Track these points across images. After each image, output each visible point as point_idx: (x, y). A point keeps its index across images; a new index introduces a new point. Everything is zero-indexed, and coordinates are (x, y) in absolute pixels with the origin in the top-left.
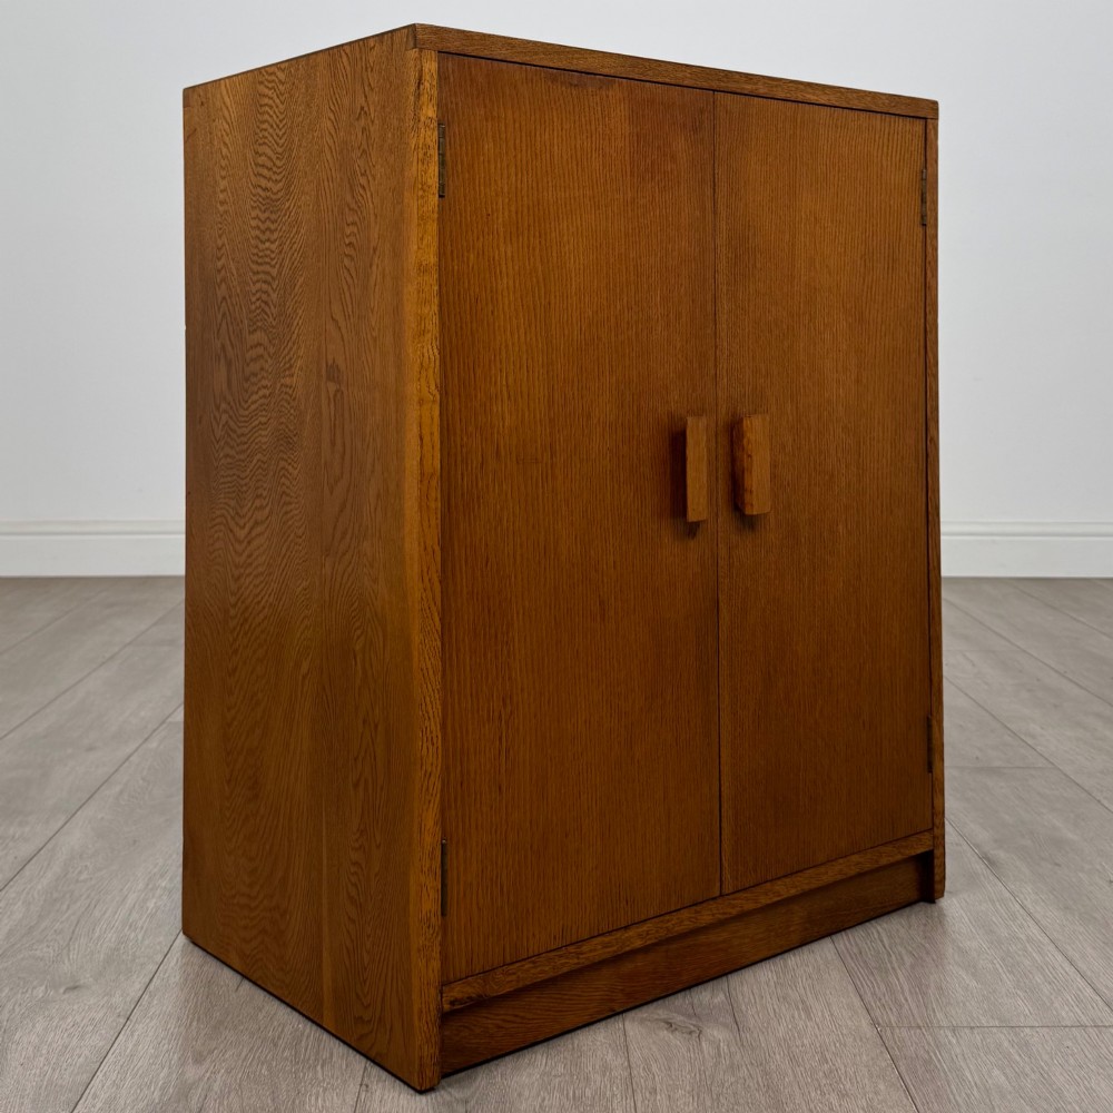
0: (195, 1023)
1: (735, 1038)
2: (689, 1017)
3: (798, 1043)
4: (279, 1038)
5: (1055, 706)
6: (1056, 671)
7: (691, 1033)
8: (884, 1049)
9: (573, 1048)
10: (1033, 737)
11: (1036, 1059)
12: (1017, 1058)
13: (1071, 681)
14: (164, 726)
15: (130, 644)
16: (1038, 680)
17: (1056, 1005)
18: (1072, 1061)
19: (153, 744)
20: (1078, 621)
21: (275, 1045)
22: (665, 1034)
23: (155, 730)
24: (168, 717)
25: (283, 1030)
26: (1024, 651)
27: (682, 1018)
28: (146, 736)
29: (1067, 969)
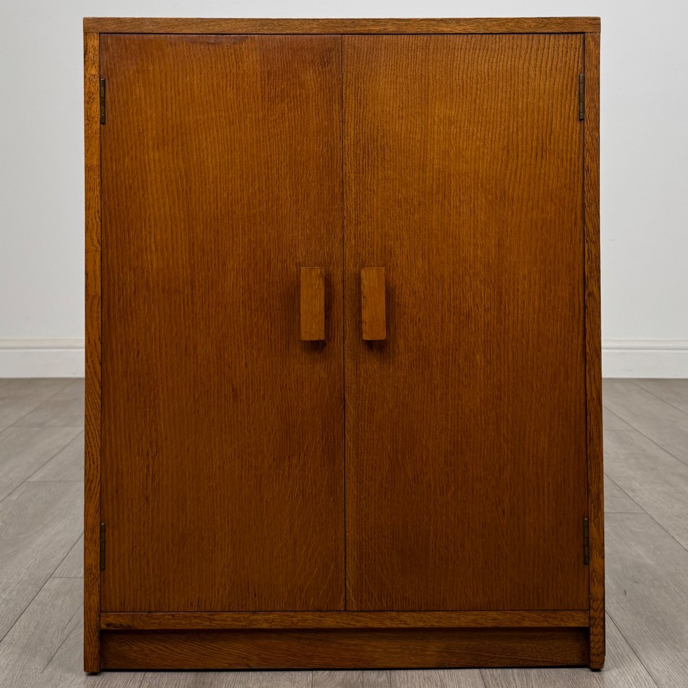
5: (652, 469)
6: (656, 444)
10: (633, 491)
13: (666, 451)
14: (25, 483)
15: (11, 426)
16: (643, 451)
19: (14, 497)
23: (18, 487)
24: (29, 478)
26: (636, 430)
28: (11, 491)
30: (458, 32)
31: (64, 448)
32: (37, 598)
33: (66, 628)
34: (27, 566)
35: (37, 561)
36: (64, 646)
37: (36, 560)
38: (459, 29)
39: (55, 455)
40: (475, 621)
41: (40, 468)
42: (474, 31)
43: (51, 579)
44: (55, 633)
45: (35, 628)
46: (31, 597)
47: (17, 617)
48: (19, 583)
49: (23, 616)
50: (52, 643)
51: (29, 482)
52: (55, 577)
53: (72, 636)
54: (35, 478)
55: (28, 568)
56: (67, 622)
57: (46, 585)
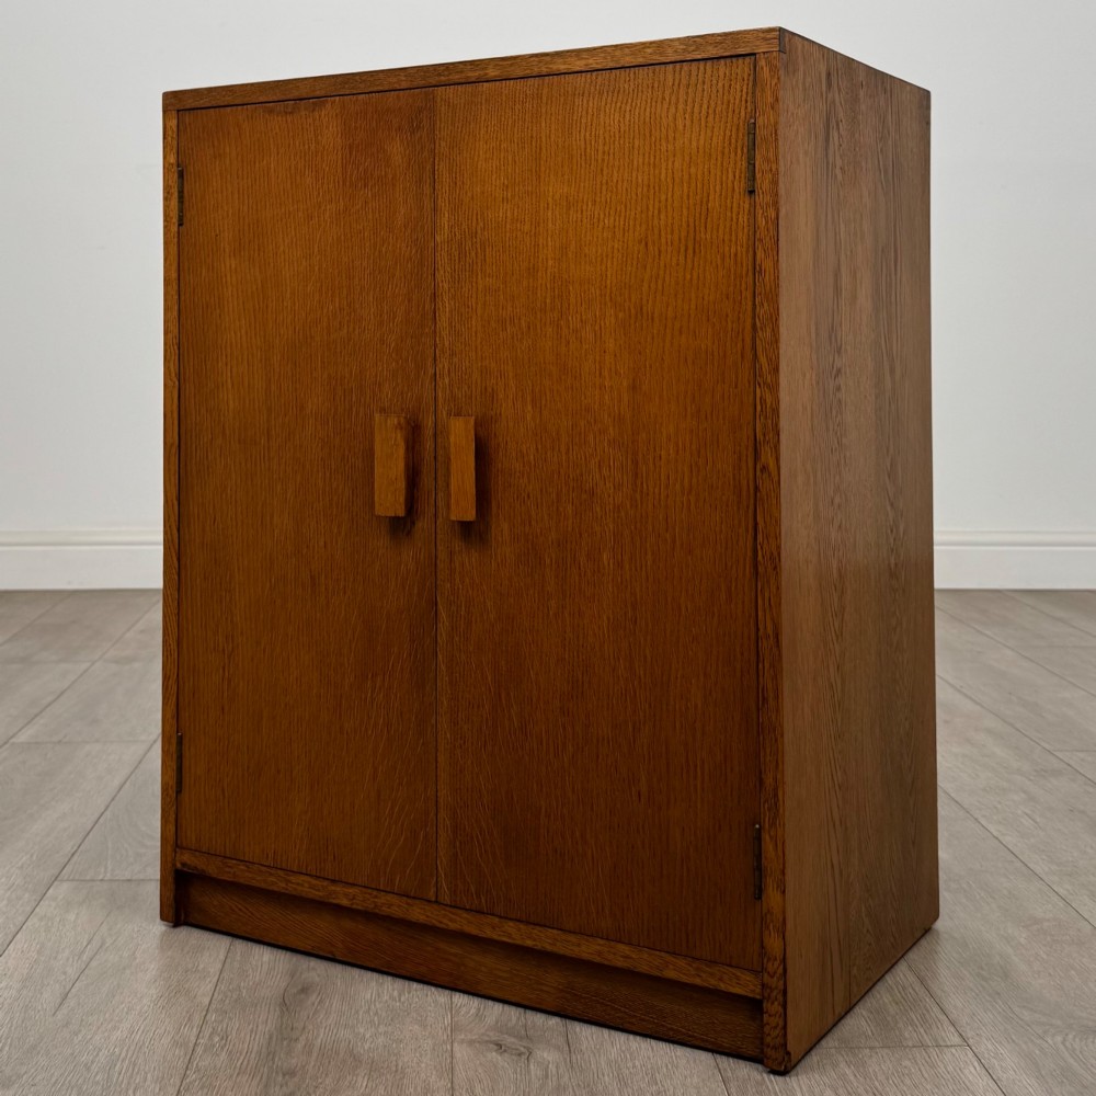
0: (7, 1048)
1: (565, 1059)
2: (521, 1038)
3: (630, 1064)
4: (92, 1062)
7: (520, 1055)
8: (716, 1071)
9: (396, 1071)
11: (871, 1079)
12: (852, 1078)
14: (7, 746)
17: (901, 1025)
18: (908, 1082)
20: (981, 633)
21: (88, 1069)
22: (494, 1056)
24: (12, 737)
25: (98, 1054)
27: (513, 1040)
29: (917, 989)
30: (578, 69)
31: (62, 693)
32: (37, 910)
33: (83, 952)
34: (20, 864)
35: (35, 857)
36: (83, 978)
37: (32, 856)
38: (579, 65)
39: (50, 704)
40: (600, 953)
41: (27, 724)
42: (599, 67)
43: (56, 883)
44: (68, 959)
45: (38, 952)
46: (29, 909)
47: (10, 937)
48: (9, 889)
49: (19, 936)
50: (65, 973)
51: (13, 744)
52: (62, 881)
53: (94, 964)
54: (23, 738)
55: (22, 867)
56: (85, 944)
57: (51, 891)
